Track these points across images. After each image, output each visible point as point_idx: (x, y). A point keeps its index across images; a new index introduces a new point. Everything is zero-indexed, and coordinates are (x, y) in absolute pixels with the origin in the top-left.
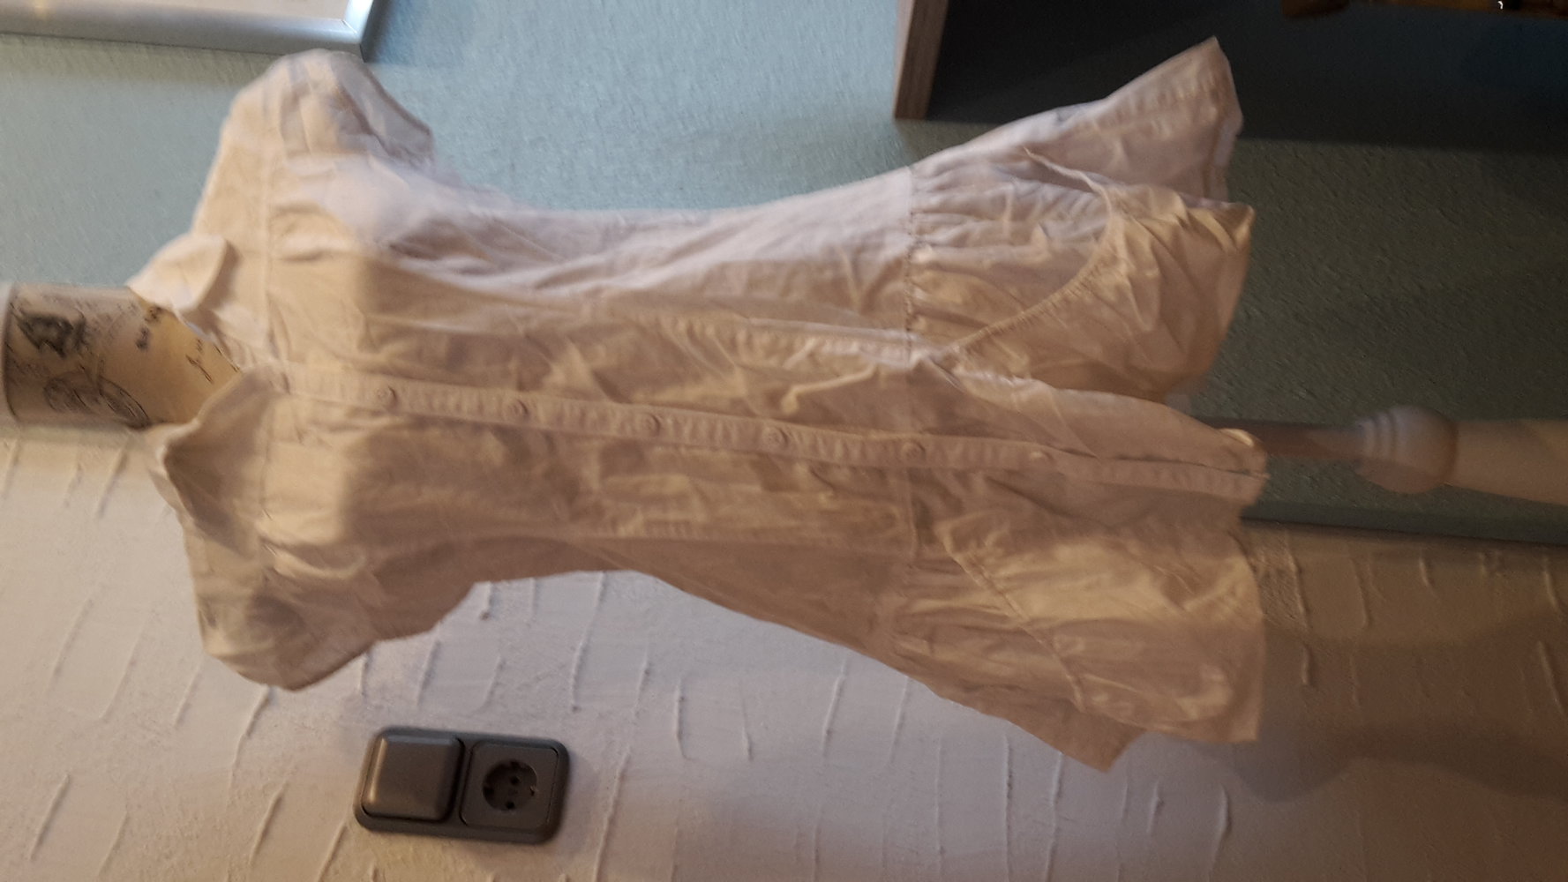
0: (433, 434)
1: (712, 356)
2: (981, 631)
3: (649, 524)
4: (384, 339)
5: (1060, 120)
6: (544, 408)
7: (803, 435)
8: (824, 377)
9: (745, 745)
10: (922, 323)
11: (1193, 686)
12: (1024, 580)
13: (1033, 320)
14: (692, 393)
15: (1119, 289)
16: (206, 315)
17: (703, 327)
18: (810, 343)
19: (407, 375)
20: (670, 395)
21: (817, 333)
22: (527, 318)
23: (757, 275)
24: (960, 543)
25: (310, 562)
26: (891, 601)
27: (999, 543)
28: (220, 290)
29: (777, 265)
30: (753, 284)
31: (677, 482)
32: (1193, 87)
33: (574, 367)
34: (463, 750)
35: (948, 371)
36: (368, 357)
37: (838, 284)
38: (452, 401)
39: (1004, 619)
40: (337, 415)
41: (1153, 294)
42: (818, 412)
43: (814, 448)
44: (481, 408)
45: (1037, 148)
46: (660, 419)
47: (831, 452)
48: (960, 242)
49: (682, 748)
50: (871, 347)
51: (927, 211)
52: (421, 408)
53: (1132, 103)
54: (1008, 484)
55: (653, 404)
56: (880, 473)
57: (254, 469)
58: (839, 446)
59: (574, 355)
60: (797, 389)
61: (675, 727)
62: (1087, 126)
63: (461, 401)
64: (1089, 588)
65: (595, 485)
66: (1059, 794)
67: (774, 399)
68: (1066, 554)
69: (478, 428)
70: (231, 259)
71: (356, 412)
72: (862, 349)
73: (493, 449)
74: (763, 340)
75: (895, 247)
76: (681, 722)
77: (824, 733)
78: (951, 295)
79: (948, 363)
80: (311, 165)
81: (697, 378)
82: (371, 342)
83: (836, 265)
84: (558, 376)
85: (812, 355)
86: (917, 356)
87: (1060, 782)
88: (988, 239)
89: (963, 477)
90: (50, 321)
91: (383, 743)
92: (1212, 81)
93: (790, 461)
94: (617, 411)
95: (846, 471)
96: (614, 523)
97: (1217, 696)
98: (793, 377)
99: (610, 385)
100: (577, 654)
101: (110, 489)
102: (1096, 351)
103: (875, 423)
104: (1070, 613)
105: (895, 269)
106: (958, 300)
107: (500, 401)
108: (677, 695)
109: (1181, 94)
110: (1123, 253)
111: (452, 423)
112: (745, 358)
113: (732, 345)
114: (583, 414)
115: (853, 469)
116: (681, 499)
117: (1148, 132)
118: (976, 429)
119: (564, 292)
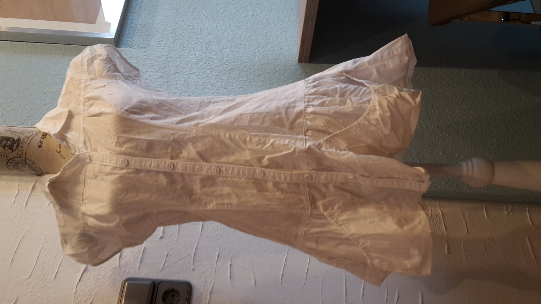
0: (142, 175)
1: (238, 145)
2: (334, 239)
3: (218, 205)
4: (124, 143)
5: (355, 63)
6: (180, 165)
7: (270, 172)
8: (277, 152)
9: (254, 281)
10: (310, 133)
11: (408, 256)
12: (348, 220)
13: (347, 131)
14: (232, 159)
15: (377, 120)
16: (62, 135)
17: (235, 136)
18: (272, 141)
19: (132, 155)
20: (223, 159)
21: (274, 137)
22: (174, 134)
23: (253, 117)
24: (326, 208)
25: (101, 221)
26: (302, 229)
27: (339, 208)
28: (67, 127)
29: (260, 114)
30: (251, 121)
31: (227, 190)
32: (400, 50)
33: (190, 151)
34: (155, 285)
35: (320, 149)
36: (119, 149)
37: (281, 120)
38: (148, 164)
39: (342, 234)
40: (108, 169)
41: (389, 121)
42: (275, 164)
43: (274, 176)
44: (158, 166)
45: (347, 72)
46: (220, 168)
47: (280, 178)
48: (322, 105)
49: (231, 282)
50: (293, 141)
51: (310, 95)
52: (137, 166)
53: (379, 56)
54: (342, 187)
55: (218, 163)
56: (297, 185)
57: (79, 189)
58: (283, 175)
59: (190, 147)
60: (267, 157)
61: (229, 275)
62: (364, 64)
63: (151, 163)
64: (371, 223)
65: (199, 191)
66: (363, 295)
67: (260, 160)
68: (363, 211)
69: (158, 172)
70: (71, 116)
71: (115, 168)
72: (289, 142)
73: (163, 180)
74: (255, 140)
75: (300, 107)
76: (230, 273)
77: (281, 276)
78: (320, 123)
79: (319, 146)
80: (98, 83)
81: (233, 154)
82: (119, 144)
83: (280, 113)
84: (185, 154)
85: (272, 144)
86: (308, 144)
87: (363, 291)
88: (331, 103)
89: (326, 185)
90: (8, 139)
91: (127, 284)
92: (406, 48)
93: (266, 181)
94: (206, 165)
95: (286, 184)
96: (206, 204)
97: (416, 260)
98: (267, 152)
99: (203, 157)
100: (194, 250)
101: (29, 197)
102: (370, 141)
103: (295, 167)
104: (364, 232)
105: (300, 114)
106: (322, 125)
107: (165, 163)
108: (229, 264)
109: (396, 53)
110: (378, 107)
111: (148, 171)
112: (249, 147)
113: (245, 142)
114: (194, 167)
115: (288, 184)
116: (228, 195)
117: (385, 66)
118: (330, 169)
119: (186, 124)
